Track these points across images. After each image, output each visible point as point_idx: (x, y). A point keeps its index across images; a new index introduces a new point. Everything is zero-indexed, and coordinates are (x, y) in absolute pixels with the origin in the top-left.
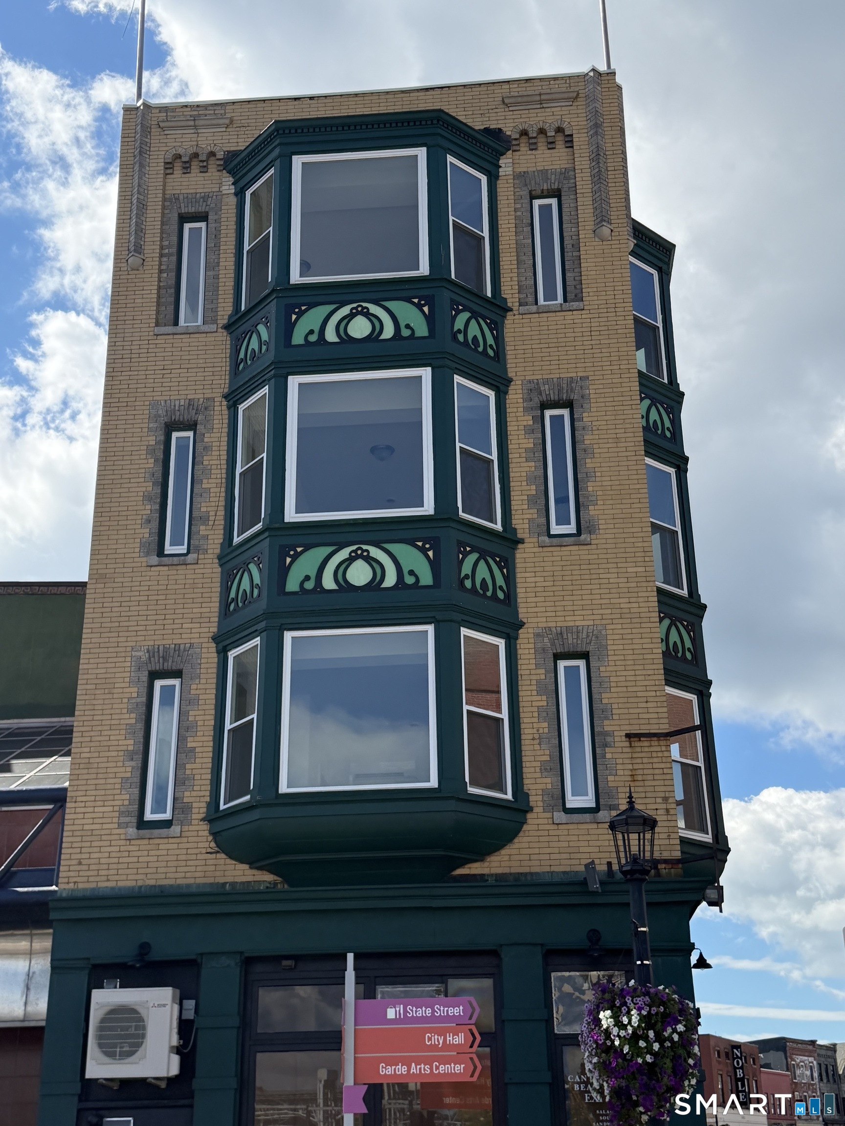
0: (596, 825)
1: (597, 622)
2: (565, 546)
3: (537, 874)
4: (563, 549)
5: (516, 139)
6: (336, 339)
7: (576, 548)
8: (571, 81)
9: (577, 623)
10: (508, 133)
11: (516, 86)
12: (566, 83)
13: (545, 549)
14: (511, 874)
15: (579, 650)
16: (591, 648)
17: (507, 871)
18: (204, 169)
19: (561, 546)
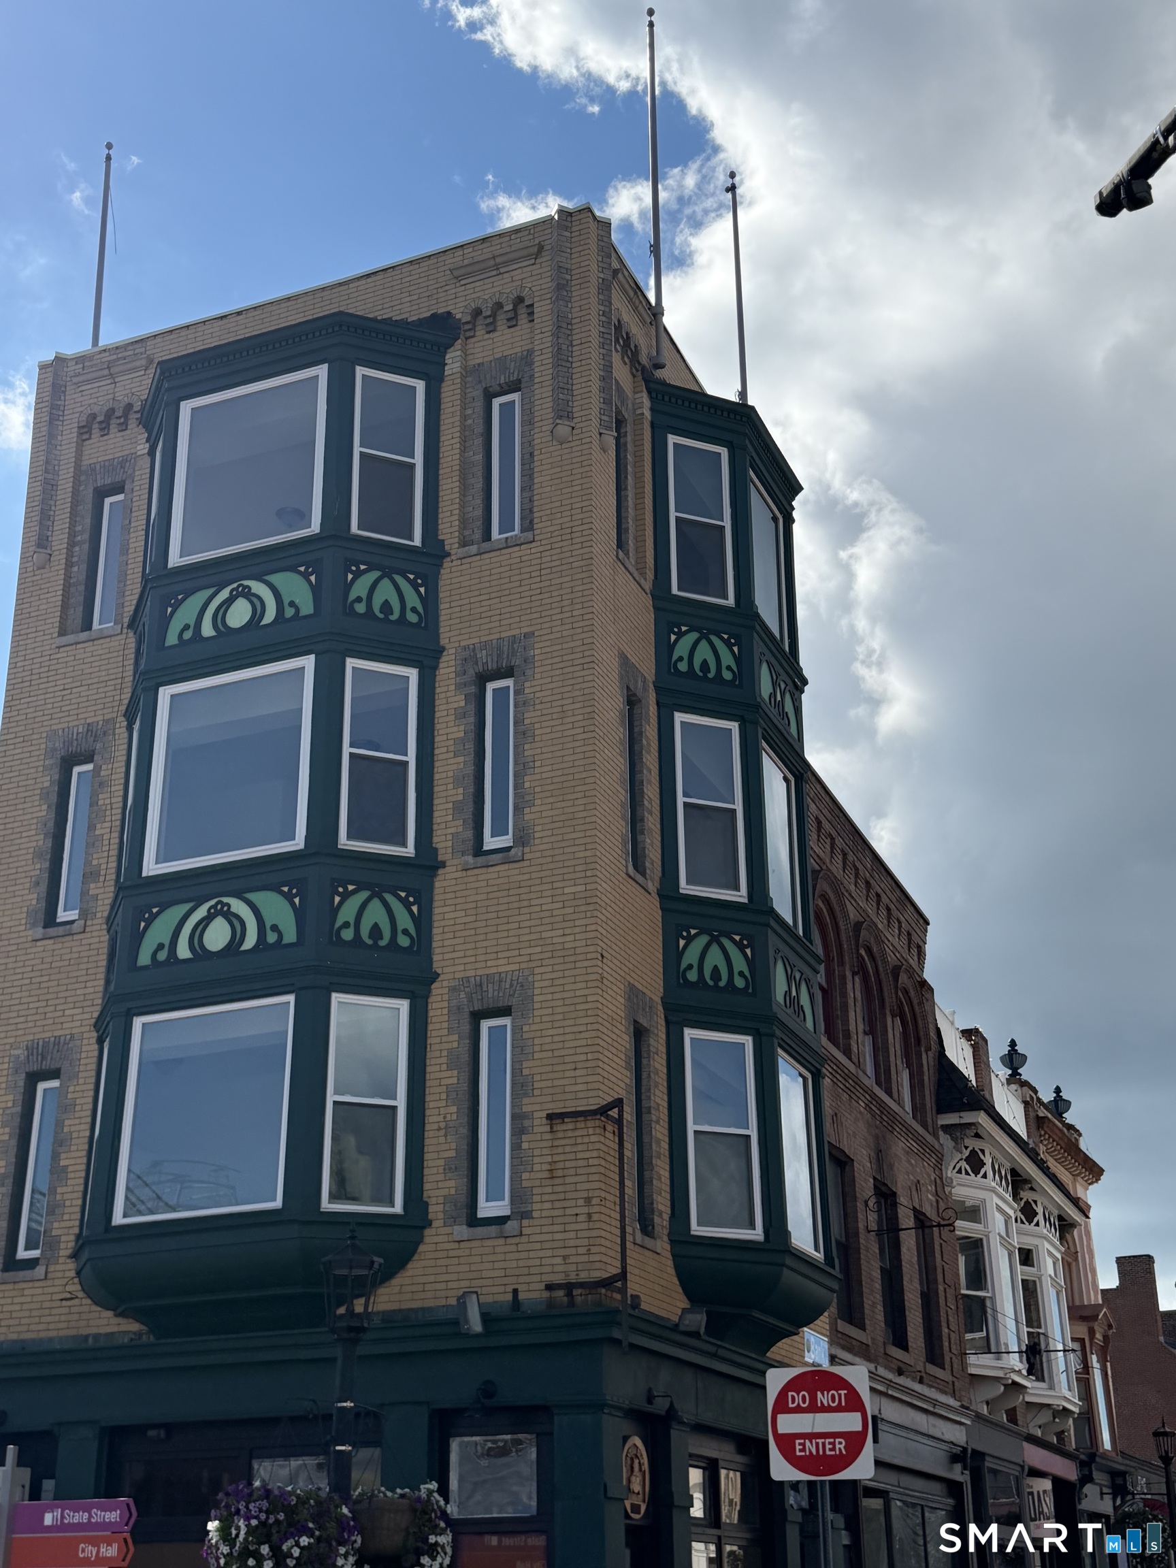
0: (503, 1240)
1: (524, 966)
2: (492, 866)
3: (429, 1309)
4: (491, 869)
5: (467, 323)
6: (213, 633)
7: (506, 867)
8: (536, 230)
9: (501, 969)
10: (458, 316)
11: (471, 250)
12: (530, 234)
13: (470, 873)
14: (400, 1310)
15: (500, 1004)
16: (514, 1002)
17: (395, 1306)
18: (123, 427)
19: (488, 866)
